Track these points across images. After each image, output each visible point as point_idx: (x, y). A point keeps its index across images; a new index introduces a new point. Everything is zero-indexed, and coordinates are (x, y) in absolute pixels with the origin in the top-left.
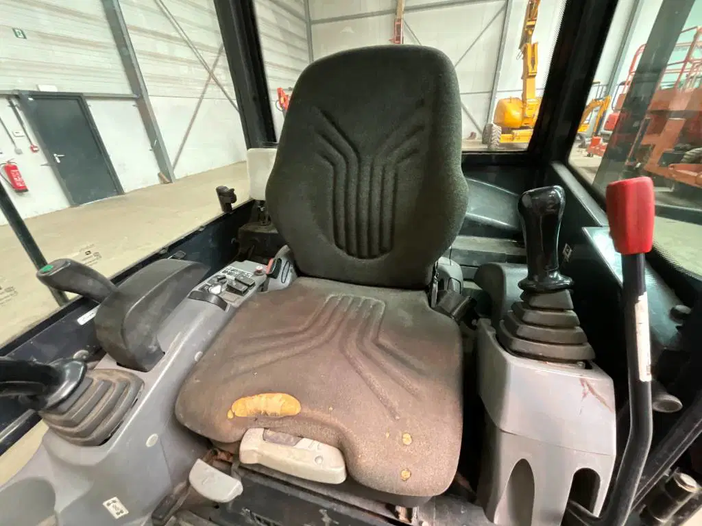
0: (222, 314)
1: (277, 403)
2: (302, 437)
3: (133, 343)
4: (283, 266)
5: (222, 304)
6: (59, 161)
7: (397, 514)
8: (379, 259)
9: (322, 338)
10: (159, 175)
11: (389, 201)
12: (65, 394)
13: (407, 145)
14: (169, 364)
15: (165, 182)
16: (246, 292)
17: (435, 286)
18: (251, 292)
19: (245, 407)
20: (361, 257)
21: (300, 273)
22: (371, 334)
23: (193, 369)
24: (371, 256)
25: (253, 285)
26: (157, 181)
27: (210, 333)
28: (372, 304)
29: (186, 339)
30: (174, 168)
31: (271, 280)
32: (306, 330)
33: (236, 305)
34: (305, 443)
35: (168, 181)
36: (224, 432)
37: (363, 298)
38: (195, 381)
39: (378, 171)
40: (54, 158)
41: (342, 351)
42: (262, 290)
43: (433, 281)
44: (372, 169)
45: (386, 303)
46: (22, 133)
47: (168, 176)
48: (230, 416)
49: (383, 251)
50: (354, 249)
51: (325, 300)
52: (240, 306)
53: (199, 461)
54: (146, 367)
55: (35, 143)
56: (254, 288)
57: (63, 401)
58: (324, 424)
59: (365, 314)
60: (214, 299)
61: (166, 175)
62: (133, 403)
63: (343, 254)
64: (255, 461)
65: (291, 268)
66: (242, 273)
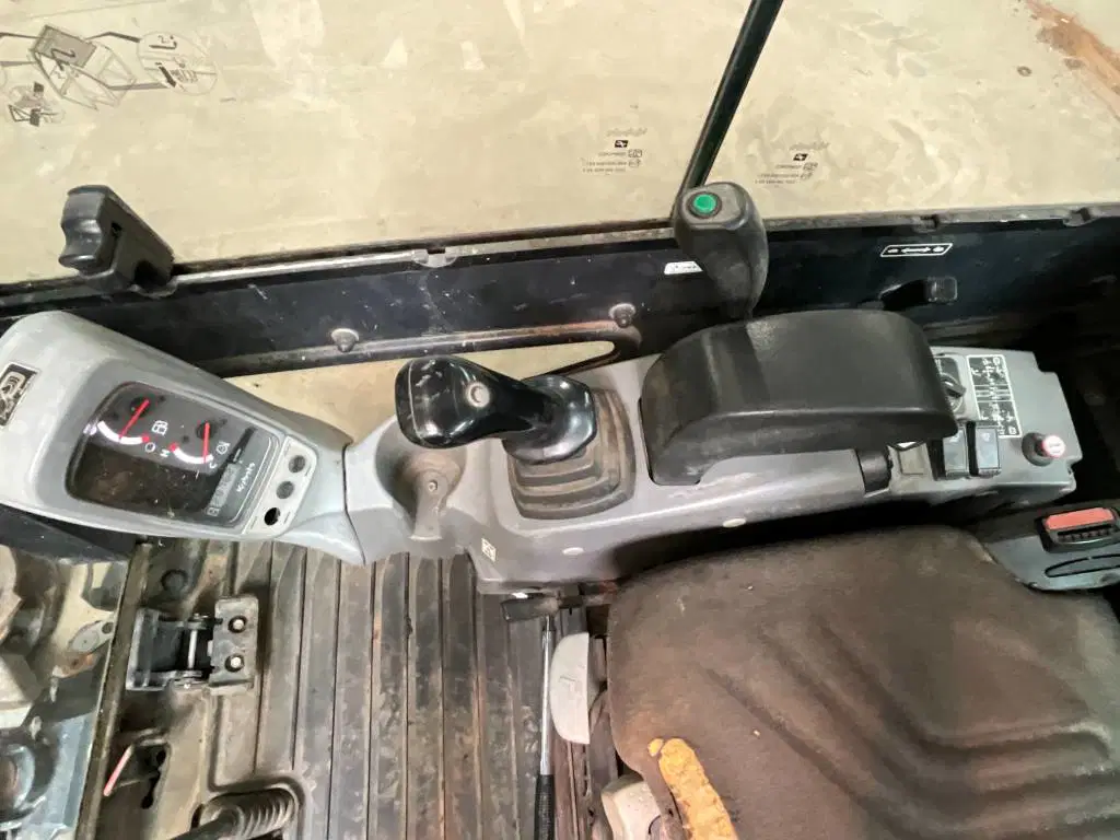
5: (877, 481)
16: (957, 477)
19: (682, 770)
25: (988, 471)
27: (793, 509)
33: (902, 486)
48: (654, 747)
66: (1006, 407)
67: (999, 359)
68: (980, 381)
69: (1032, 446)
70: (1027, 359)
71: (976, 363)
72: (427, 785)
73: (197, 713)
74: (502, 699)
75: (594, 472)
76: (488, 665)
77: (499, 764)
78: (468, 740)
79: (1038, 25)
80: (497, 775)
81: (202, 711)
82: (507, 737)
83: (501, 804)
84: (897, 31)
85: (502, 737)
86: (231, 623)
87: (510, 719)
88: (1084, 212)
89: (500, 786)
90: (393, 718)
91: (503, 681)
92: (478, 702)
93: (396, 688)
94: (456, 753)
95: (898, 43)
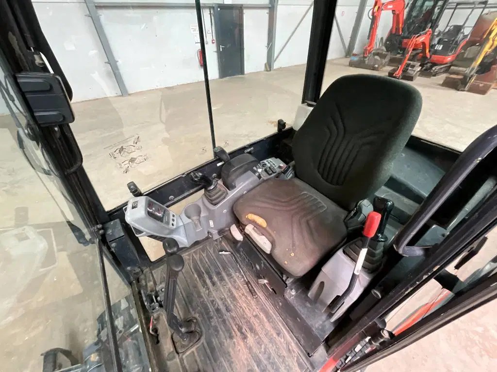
0: (258, 181)
1: (261, 221)
2: (263, 235)
3: (229, 180)
4: (290, 170)
5: (259, 177)
6: (221, 50)
7: (283, 276)
8: (334, 186)
9: (288, 208)
10: (265, 64)
11: (349, 162)
12: (212, 188)
13: (371, 138)
14: (236, 191)
15: (267, 71)
16: (271, 174)
17: (353, 213)
18: (273, 175)
19: (251, 216)
20: (326, 180)
21: (296, 176)
22: (309, 217)
23: (242, 196)
24: (331, 183)
25: (276, 172)
26: (263, 68)
27: (251, 186)
28: (321, 205)
29: (243, 185)
30: (275, 61)
31: (283, 174)
32: (284, 202)
33: (265, 178)
34: (264, 237)
35: (269, 69)
36: (243, 220)
37: (319, 200)
38: (241, 201)
39: (350, 146)
40: (220, 47)
41: (292, 217)
42: (277, 177)
43: (353, 210)
44: (348, 143)
45: (327, 208)
46: (211, 32)
47: (270, 67)
48: (247, 217)
49: (337, 184)
50: (325, 176)
51: (301, 193)
52: (266, 180)
53: (234, 225)
54: (230, 189)
55: (214, 38)
56: (275, 174)
57: (211, 190)
58: (270, 235)
59: (314, 208)
60: (257, 174)
61: (269, 65)
62: (224, 198)
63: (319, 176)
64: (248, 233)
65: (293, 172)
66: (274, 164)
67: (270, 159)
68: (269, 163)
69: (280, 167)
70: (274, 158)
71: (267, 161)
72: (223, 300)
73: (161, 317)
74: (231, 275)
75: (220, 190)
76: (224, 270)
77: (237, 287)
78: (228, 286)
79: (273, 125)
80: (238, 289)
81: (162, 315)
82: (236, 281)
83: (242, 294)
84: (247, 135)
85: (235, 282)
86: (161, 290)
87: (235, 278)
88: (265, 138)
89: (239, 291)
90: (209, 291)
91: (229, 271)
92: (226, 278)
93: (207, 285)
94: (227, 290)
95: (249, 137)
